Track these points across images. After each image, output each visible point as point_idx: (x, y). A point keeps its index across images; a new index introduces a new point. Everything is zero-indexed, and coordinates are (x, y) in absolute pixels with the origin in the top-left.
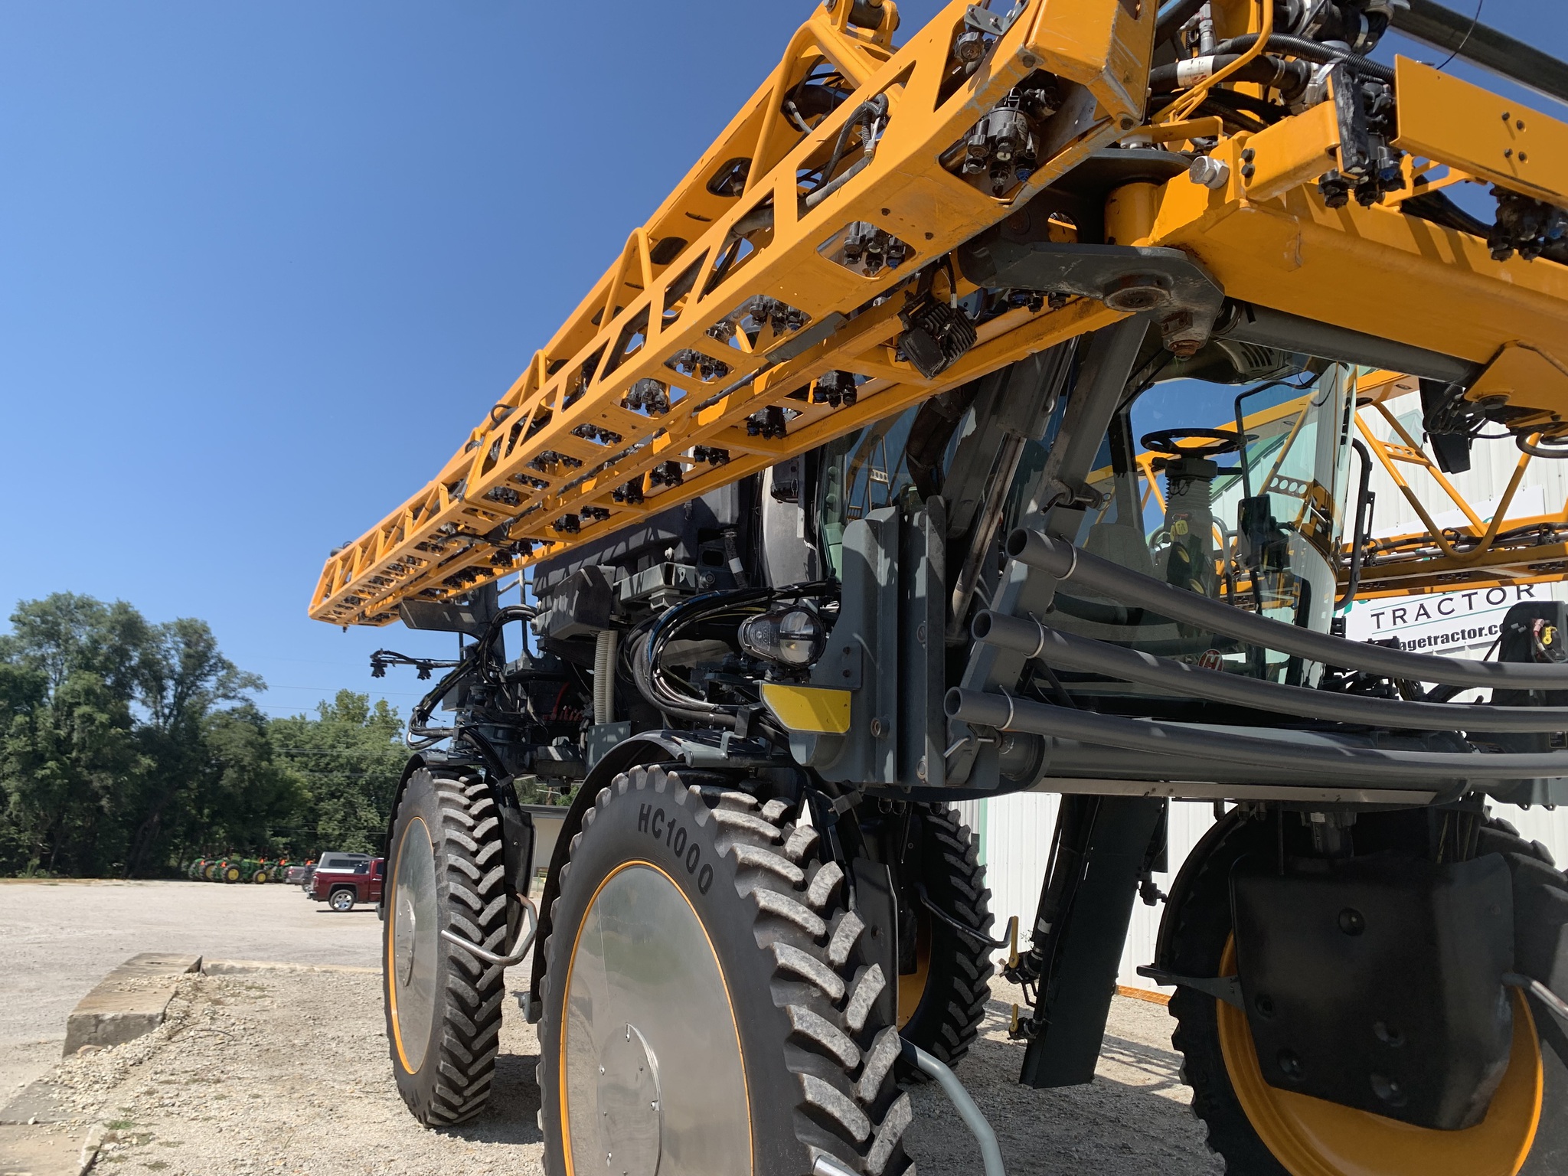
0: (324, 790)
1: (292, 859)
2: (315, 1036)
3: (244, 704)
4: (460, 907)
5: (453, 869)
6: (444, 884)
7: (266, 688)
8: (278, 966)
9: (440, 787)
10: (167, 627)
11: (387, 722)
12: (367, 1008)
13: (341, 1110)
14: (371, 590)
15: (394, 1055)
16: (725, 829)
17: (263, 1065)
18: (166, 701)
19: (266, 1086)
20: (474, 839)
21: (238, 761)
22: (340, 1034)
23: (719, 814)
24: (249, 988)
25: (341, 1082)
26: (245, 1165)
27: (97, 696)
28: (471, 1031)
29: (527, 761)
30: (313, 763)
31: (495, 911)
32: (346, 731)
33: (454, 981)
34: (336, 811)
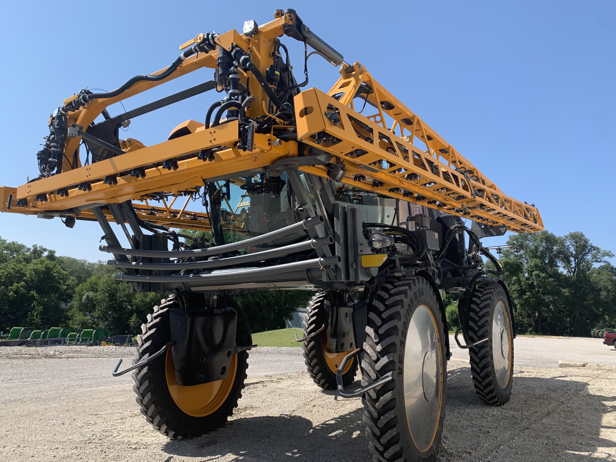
3: (605, 264)
7: (614, 256)
10: (566, 237)
18: (572, 266)
21: (606, 288)
27: (539, 267)
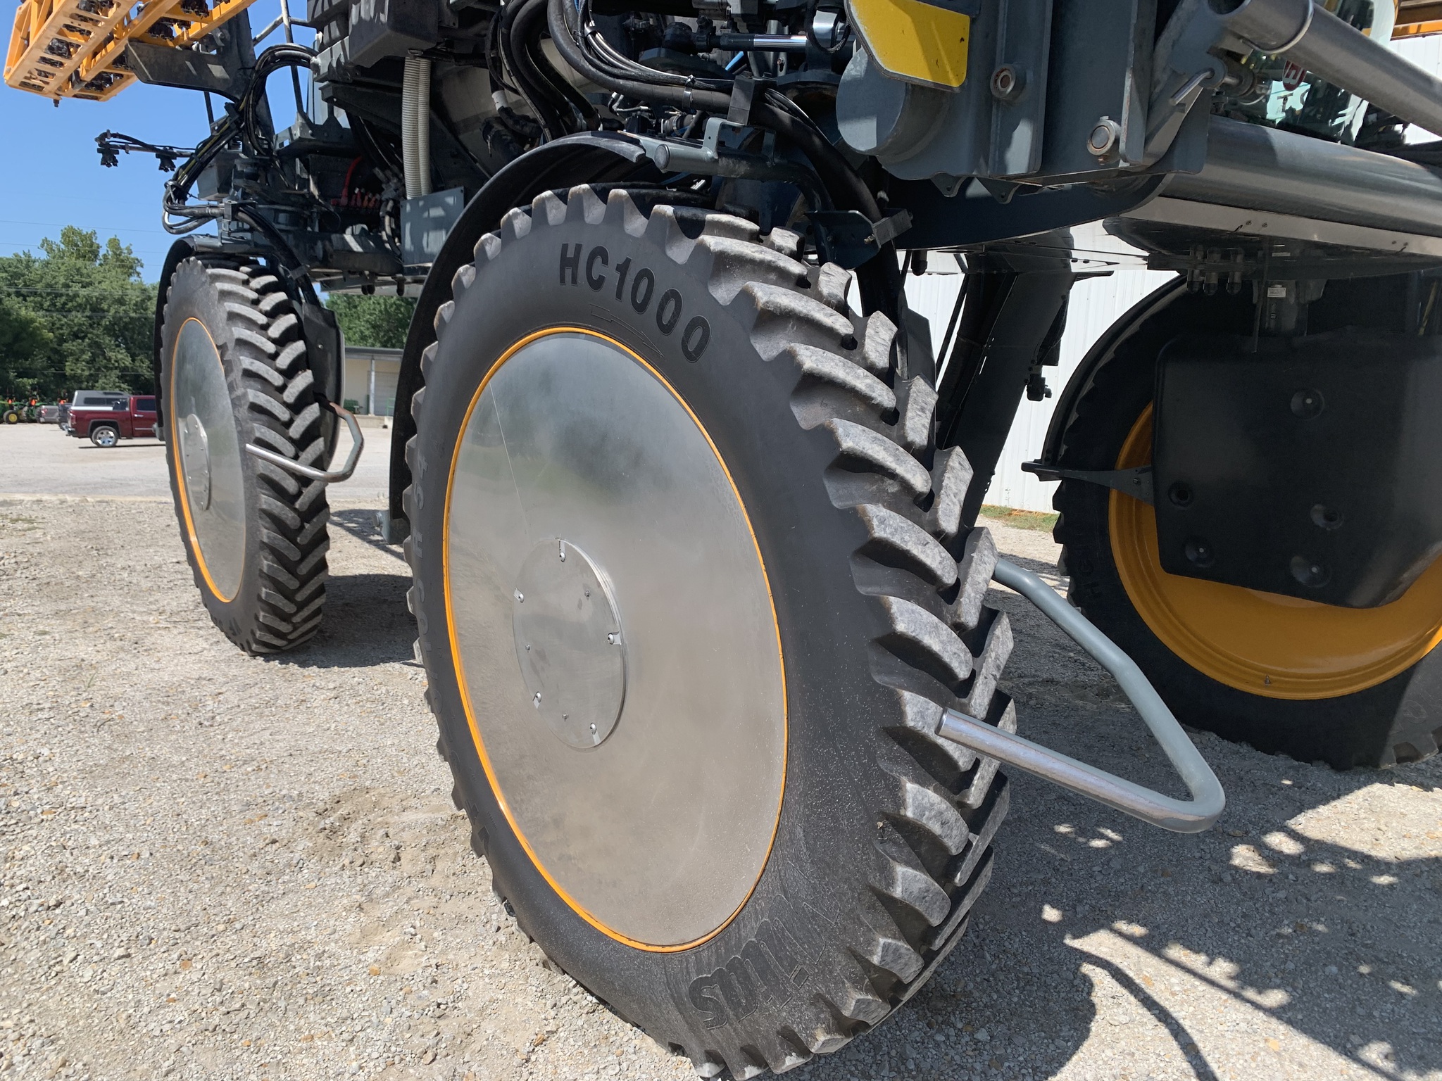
0: (65, 331)
1: (42, 400)
2: (101, 567)
4: (264, 417)
5: (248, 374)
6: (239, 392)
8: (45, 497)
9: (216, 278)
11: (123, 261)
12: (156, 536)
13: (148, 642)
14: (84, 26)
15: (199, 581)
16: (725, 264)
17: (45, 599)
19: (53, 622)
20: (269, 339)
22: (131, 563)
23: (713, 242)
24: (14, 521)
25: (141, 613)
26: (42, 709)
28: (294, 555)
29: (320, 253)
30: (48, 303)
31: (308, 423)
32: (78, 270)
33: (268, 501)
34: (83, 352)
